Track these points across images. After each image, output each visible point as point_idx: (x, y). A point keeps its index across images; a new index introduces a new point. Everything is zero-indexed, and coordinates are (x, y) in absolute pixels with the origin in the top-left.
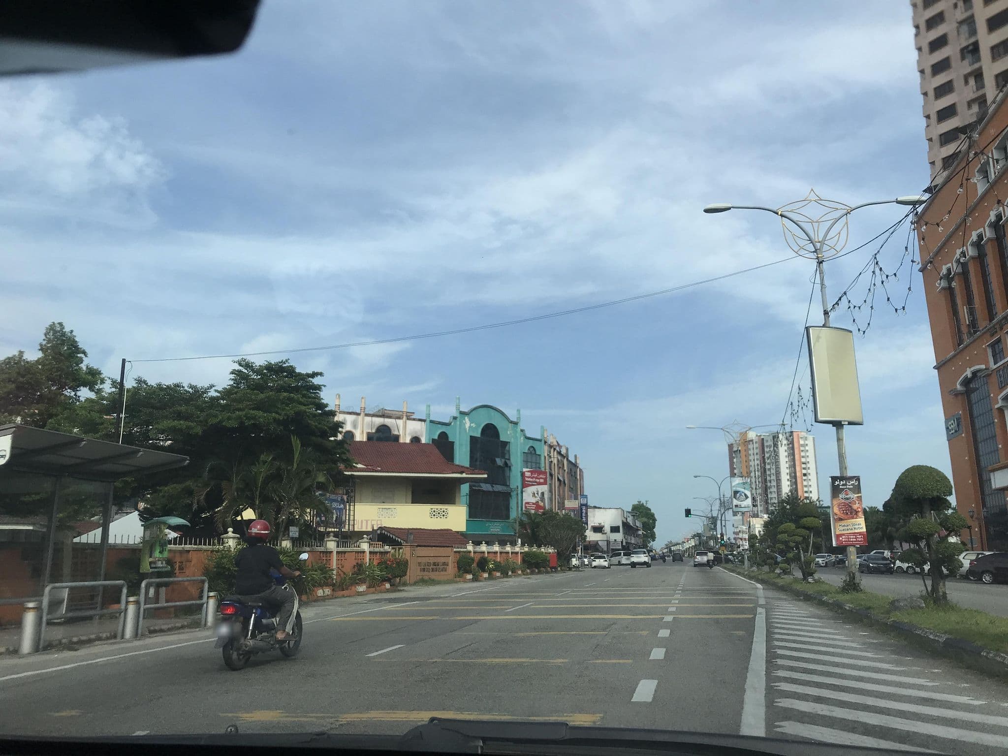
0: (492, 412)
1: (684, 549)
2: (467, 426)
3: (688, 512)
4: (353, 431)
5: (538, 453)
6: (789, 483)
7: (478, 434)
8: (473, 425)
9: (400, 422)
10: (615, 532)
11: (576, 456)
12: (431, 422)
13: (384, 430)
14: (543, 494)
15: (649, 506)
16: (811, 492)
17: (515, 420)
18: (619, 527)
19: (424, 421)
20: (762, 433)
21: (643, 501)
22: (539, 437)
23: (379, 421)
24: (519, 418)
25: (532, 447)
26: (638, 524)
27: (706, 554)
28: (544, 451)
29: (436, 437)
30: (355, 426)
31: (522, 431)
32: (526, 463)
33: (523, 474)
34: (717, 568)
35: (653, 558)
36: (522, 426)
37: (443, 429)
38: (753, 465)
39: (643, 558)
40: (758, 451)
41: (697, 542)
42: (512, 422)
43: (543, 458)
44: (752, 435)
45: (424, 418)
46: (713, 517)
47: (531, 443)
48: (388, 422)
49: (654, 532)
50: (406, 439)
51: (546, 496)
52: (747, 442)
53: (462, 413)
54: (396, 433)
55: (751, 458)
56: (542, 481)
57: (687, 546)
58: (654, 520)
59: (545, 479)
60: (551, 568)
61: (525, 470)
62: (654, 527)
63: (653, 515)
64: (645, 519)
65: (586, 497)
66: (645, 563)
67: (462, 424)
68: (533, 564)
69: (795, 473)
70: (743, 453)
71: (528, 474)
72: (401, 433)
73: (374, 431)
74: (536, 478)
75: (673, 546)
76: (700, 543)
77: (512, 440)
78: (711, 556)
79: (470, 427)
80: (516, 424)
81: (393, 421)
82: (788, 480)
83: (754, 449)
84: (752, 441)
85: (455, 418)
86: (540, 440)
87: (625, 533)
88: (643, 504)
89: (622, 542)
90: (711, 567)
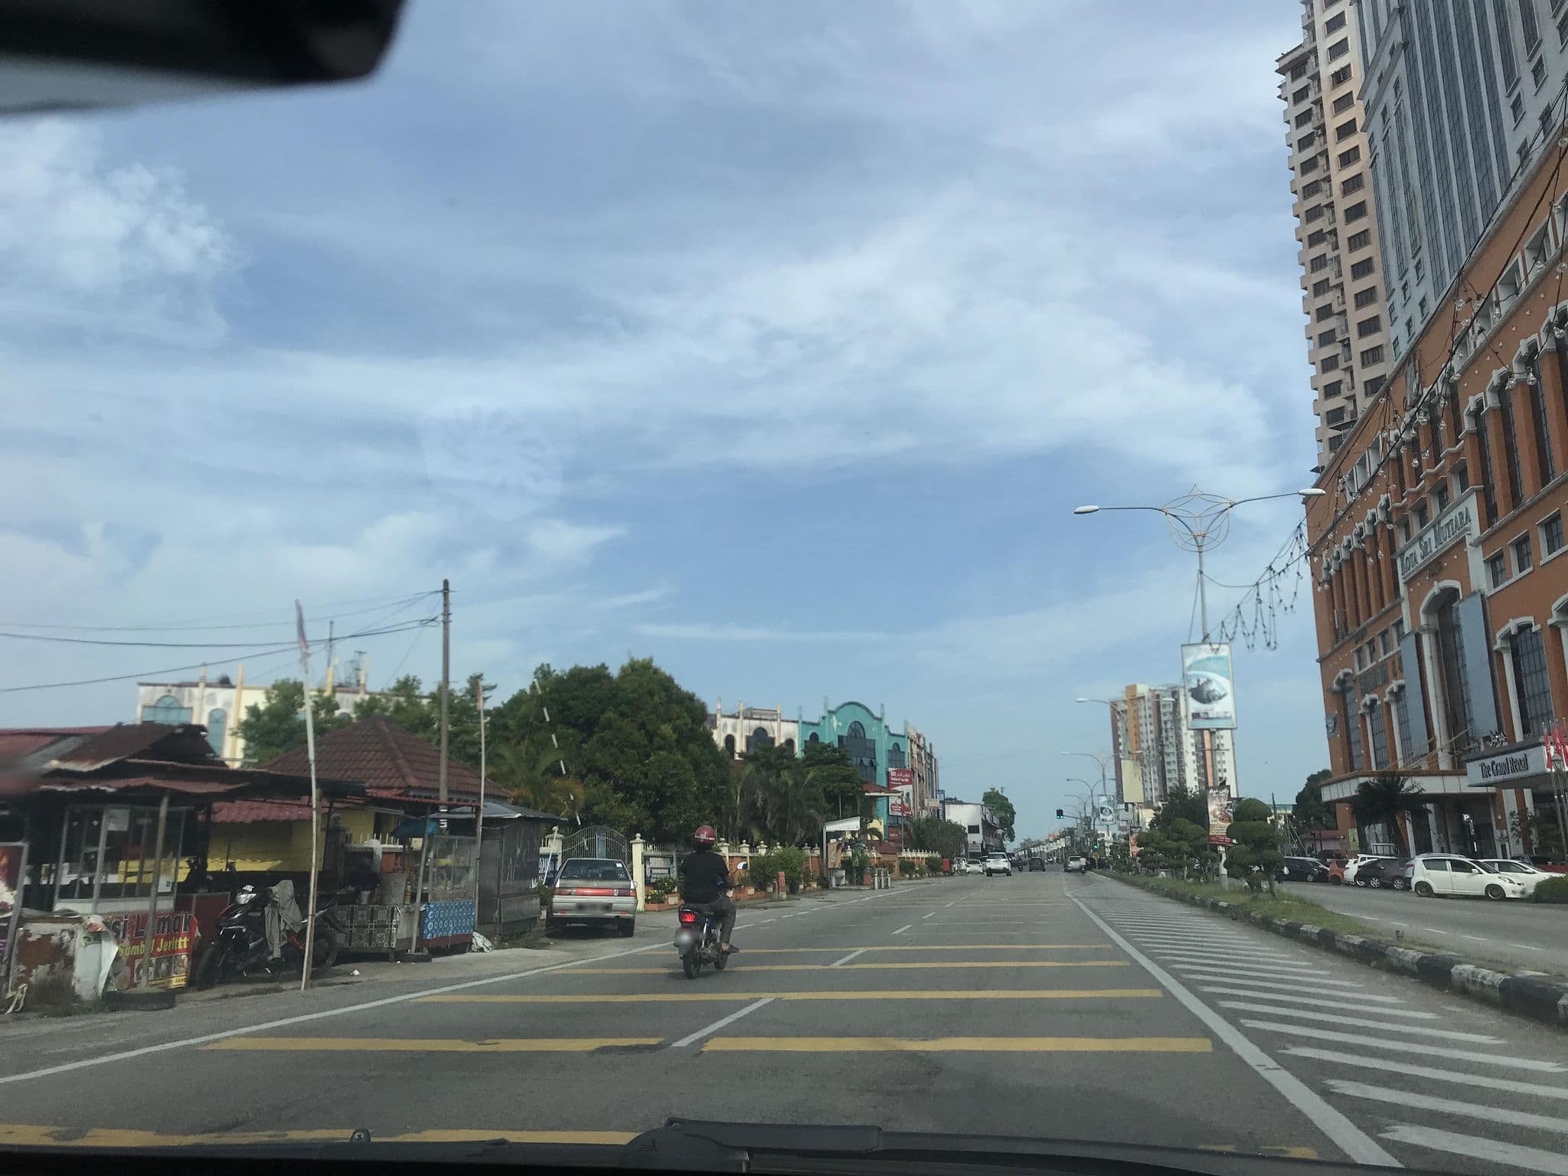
0: (858, 709)
1: (1049, 850)
2: (835, 725)
3: (1060, 813)
4: (734, 734)
5: (902, 750)
6: (1194, 758)
7: (845, 733)
8: (840, 724)
9: (775, 724)
10: (974, 832)
11: (931, 745)
12: (804, 723)
13: (761, 733)
14: (908, 794)
15: (1005, 795)
16: (1225, 770)
17: (879, 716)
18: (978, 826)
19: (797, 722)
20: (1159, 686)
21: (998, 789)
22: (903, 734)
23: (755, 724)
24: (883, 714)
25: (896, 744)
26: (996, 821)
27: (1078, 859)
28: (906, 747)
29: (808, 739)
30: (735, 729)
31: (886, 727)
32: (891, 762)
33: (888, 774)
34: (1089, 873)
35: (1013, 864)
36: (886, 722)
37: (813, 730)
38: (1144, 732)
39: (1003, 864)
40: (1151, 712)
41: (1069, 843)
42: (876, 718)
43: (906, 755)
44: (1142, 689)
45: (796, 719)
46: (1086, 817)
47: (894, 740)
48: (764, 724)
49: (1012, 830)
50: (780, 741)
51: (911, 797)
52: (1135, 699)
53: (830, 712)
54: (771, 735)
55: (1142, 721)
56: (907, 780)
57: (1054, 847)
58: (1013, 813)
59: (910, 779)
60: (944, 872)
61: (890, 769)
62: (1012, 823)
63: (1010, 807)
64: (1003, 814)
65: (943, 792)
66: (1005, 870)
67: (831, 724)
68: (933, 868)
69: (1203, 744)
70: (1131, 714)
71: (893, 774)
72: (776, 735)
73: (751, 734)
74: (901, 777)
75: (1034, 847)
76: (1072, 844)
77: (877, 738)
78: (1083, 861)
79: (838, 726)
80: (880, 720)
81: (768, 723)
82: (1193, 753)
83: (1146, 710)
84: (1143, 697)
85: (824, 718)
86: (904, 737)
87: (984, 834)
88: (997, 793)
89: (982, 845)
90: (1083, 873)
